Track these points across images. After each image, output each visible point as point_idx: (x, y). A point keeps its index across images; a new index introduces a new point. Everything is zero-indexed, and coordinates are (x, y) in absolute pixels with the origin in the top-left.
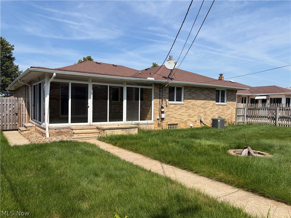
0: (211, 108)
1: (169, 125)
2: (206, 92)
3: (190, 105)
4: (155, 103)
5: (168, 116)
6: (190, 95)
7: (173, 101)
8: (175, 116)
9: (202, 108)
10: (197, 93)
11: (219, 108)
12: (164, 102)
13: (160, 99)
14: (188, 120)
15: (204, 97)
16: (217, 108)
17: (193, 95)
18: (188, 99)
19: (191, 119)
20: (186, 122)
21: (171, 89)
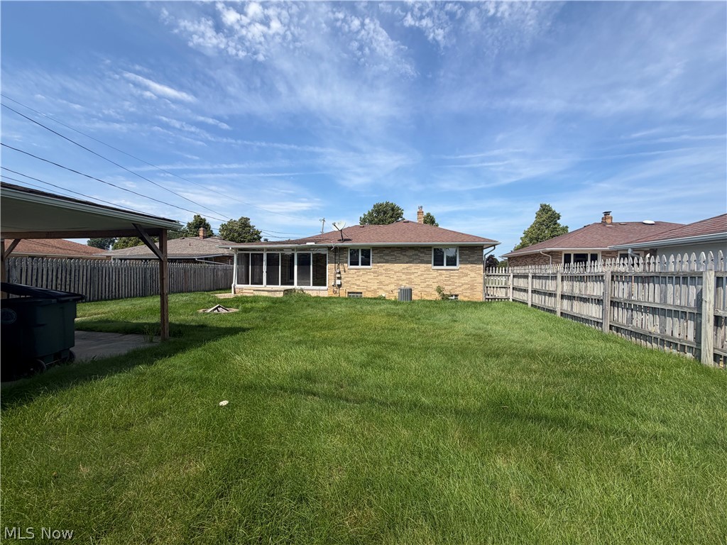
0: (422, 275)
1: (349, 293)
2: (410, 253)
3: (381, 270)
4: (330, 267)
5: (347, 282)
6: (381, 257)
7: (358, 265)
8: (358, 283)
9: (403, 273)
10: (394, 255)
11: (441, 275)
12: (341, 267)
13: (335, 263)
14: (378, 288)
15: (407, 259)
16: (435, 274)
17: (387, 258)
18: (379, 263)
19: (384, 287)
20: (375, 291)
21: (354, 252)
